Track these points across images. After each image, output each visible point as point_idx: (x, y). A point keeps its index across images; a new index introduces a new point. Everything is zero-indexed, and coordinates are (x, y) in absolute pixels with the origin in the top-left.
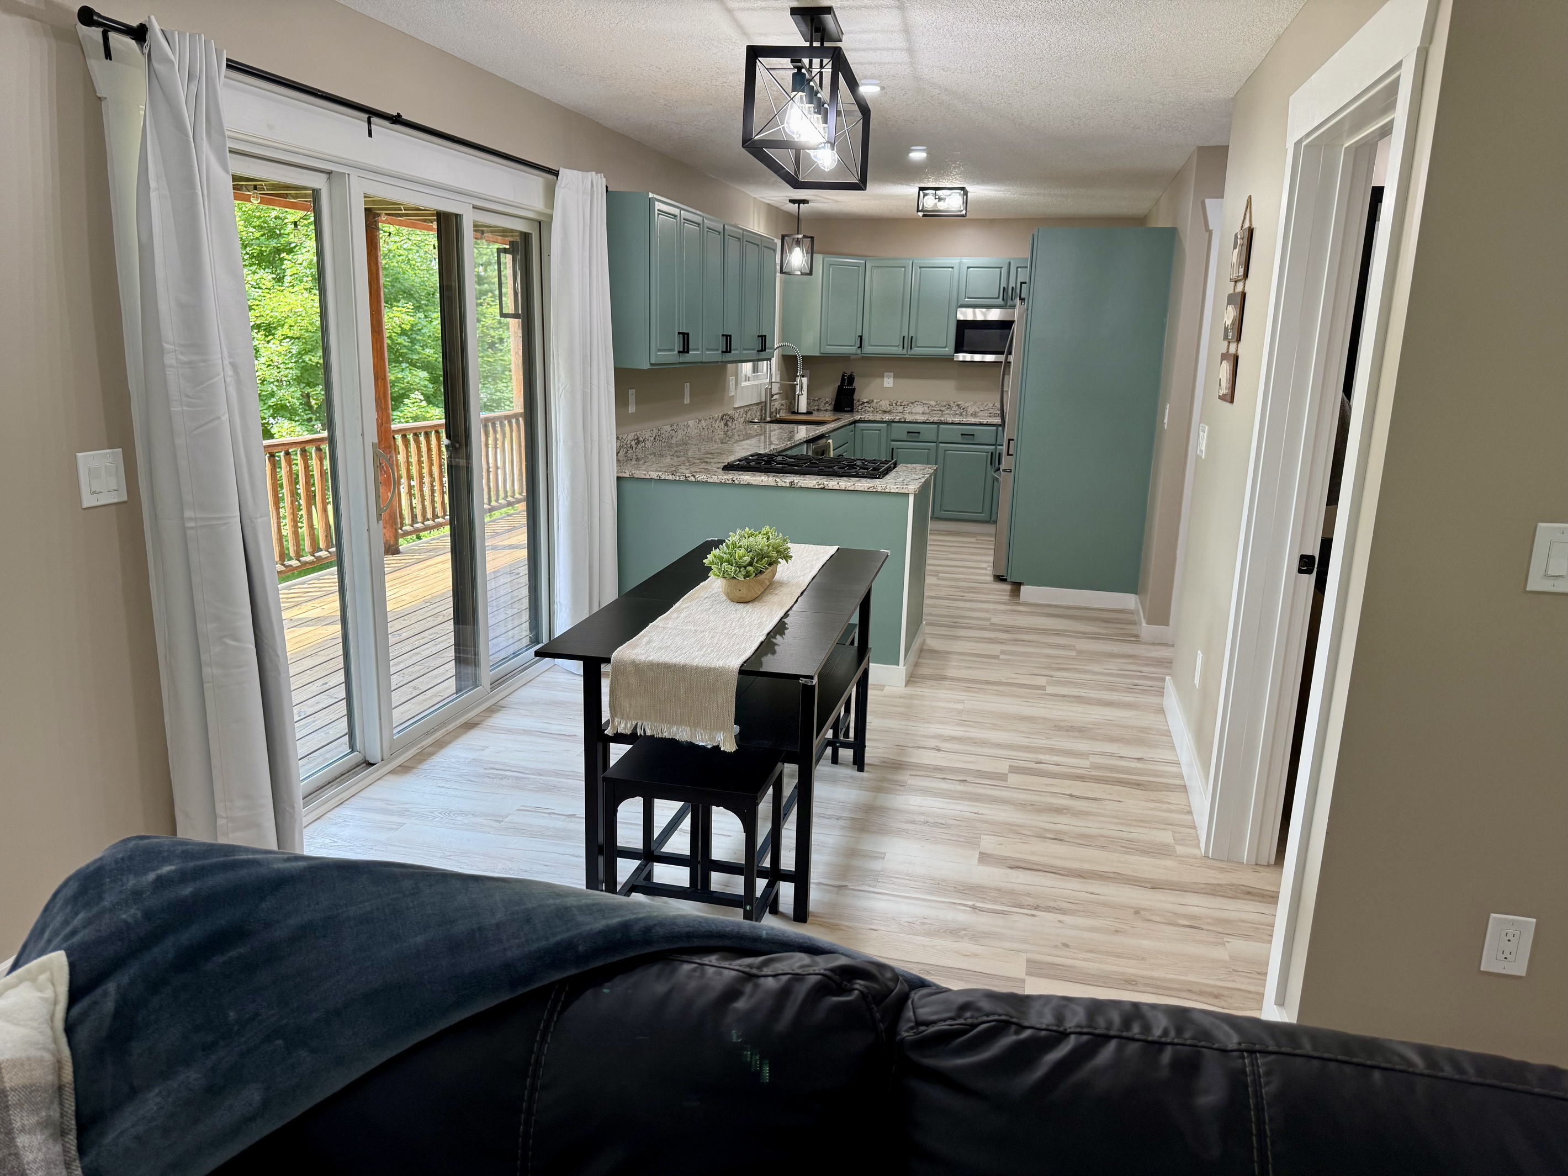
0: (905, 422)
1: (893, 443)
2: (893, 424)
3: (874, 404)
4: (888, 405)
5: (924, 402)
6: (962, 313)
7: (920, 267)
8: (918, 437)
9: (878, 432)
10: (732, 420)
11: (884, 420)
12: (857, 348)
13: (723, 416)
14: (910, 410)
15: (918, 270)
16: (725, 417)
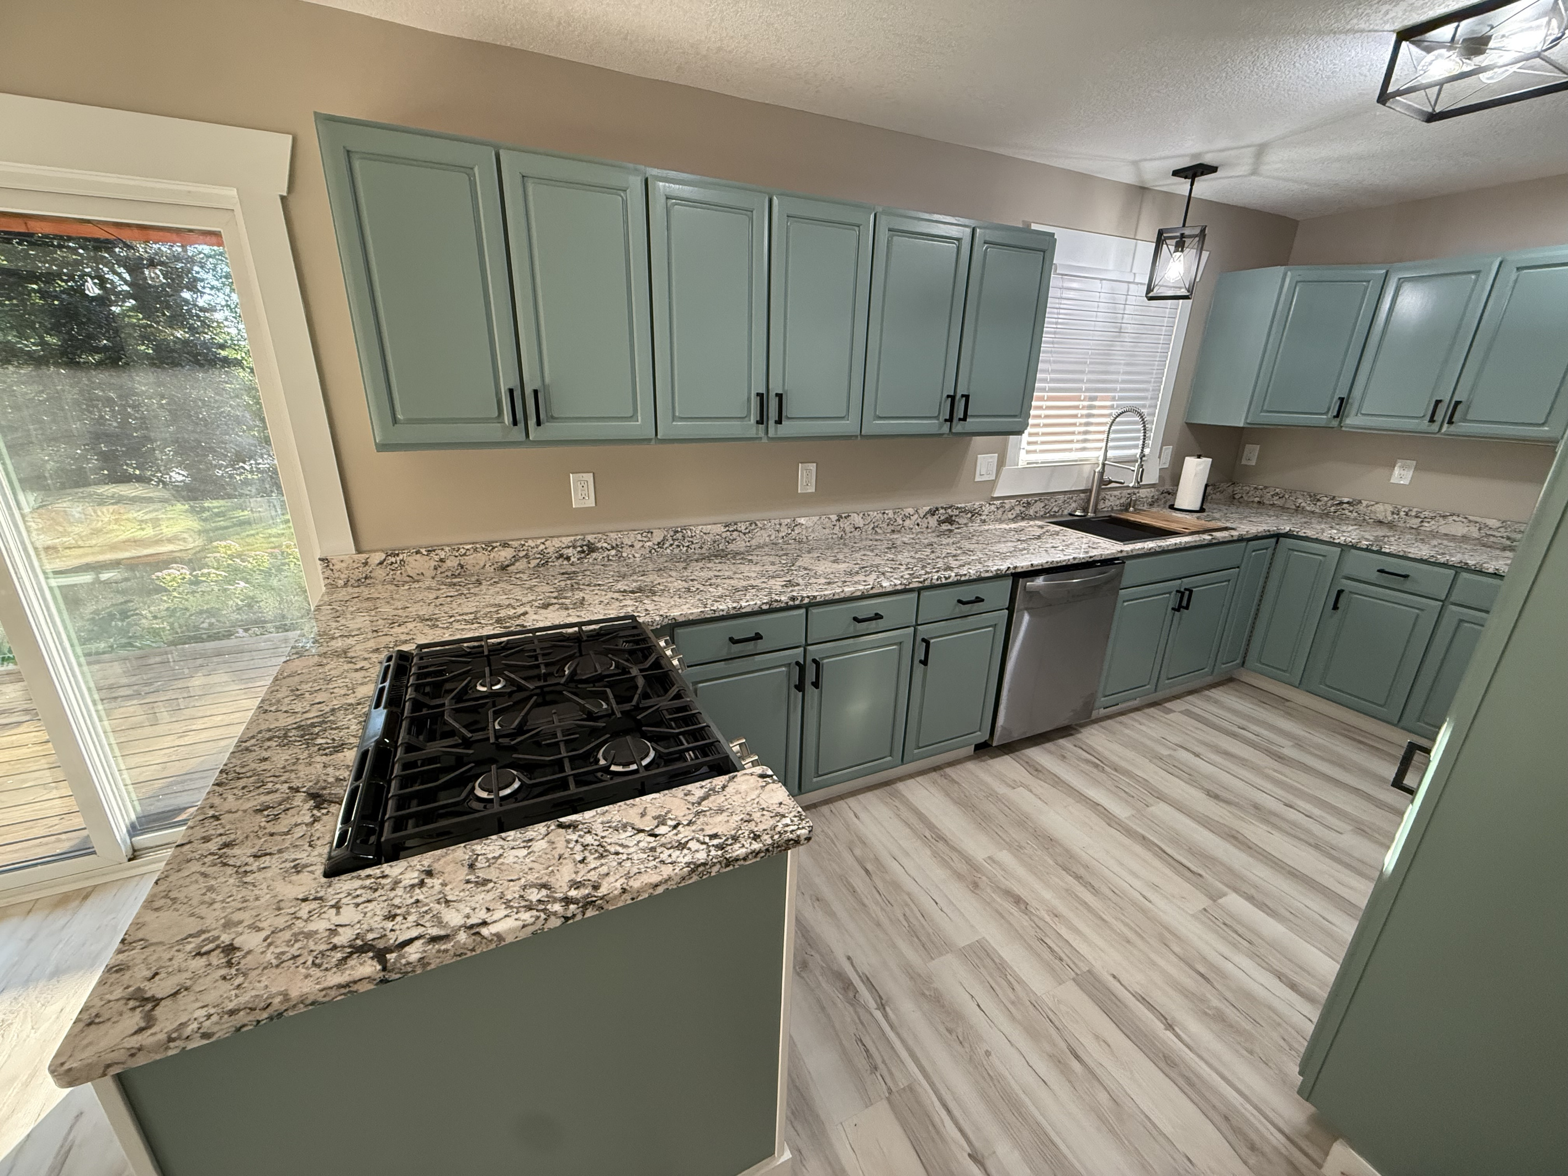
0: (1379, 552)
1: (1345, 581)
2: (1353, 551)
3: (1361, 508)
4: (1389, 514)
5: (1471, 518)
7: (1518, 269)
8: (1403, 583)
9: (1321, 558)
10: (969, 515)
11: (1337, 541)
12: (1335, 417)
13: (937, 509)
14: (1434, 527)
15: (1514, 275)
16: (942, 511)
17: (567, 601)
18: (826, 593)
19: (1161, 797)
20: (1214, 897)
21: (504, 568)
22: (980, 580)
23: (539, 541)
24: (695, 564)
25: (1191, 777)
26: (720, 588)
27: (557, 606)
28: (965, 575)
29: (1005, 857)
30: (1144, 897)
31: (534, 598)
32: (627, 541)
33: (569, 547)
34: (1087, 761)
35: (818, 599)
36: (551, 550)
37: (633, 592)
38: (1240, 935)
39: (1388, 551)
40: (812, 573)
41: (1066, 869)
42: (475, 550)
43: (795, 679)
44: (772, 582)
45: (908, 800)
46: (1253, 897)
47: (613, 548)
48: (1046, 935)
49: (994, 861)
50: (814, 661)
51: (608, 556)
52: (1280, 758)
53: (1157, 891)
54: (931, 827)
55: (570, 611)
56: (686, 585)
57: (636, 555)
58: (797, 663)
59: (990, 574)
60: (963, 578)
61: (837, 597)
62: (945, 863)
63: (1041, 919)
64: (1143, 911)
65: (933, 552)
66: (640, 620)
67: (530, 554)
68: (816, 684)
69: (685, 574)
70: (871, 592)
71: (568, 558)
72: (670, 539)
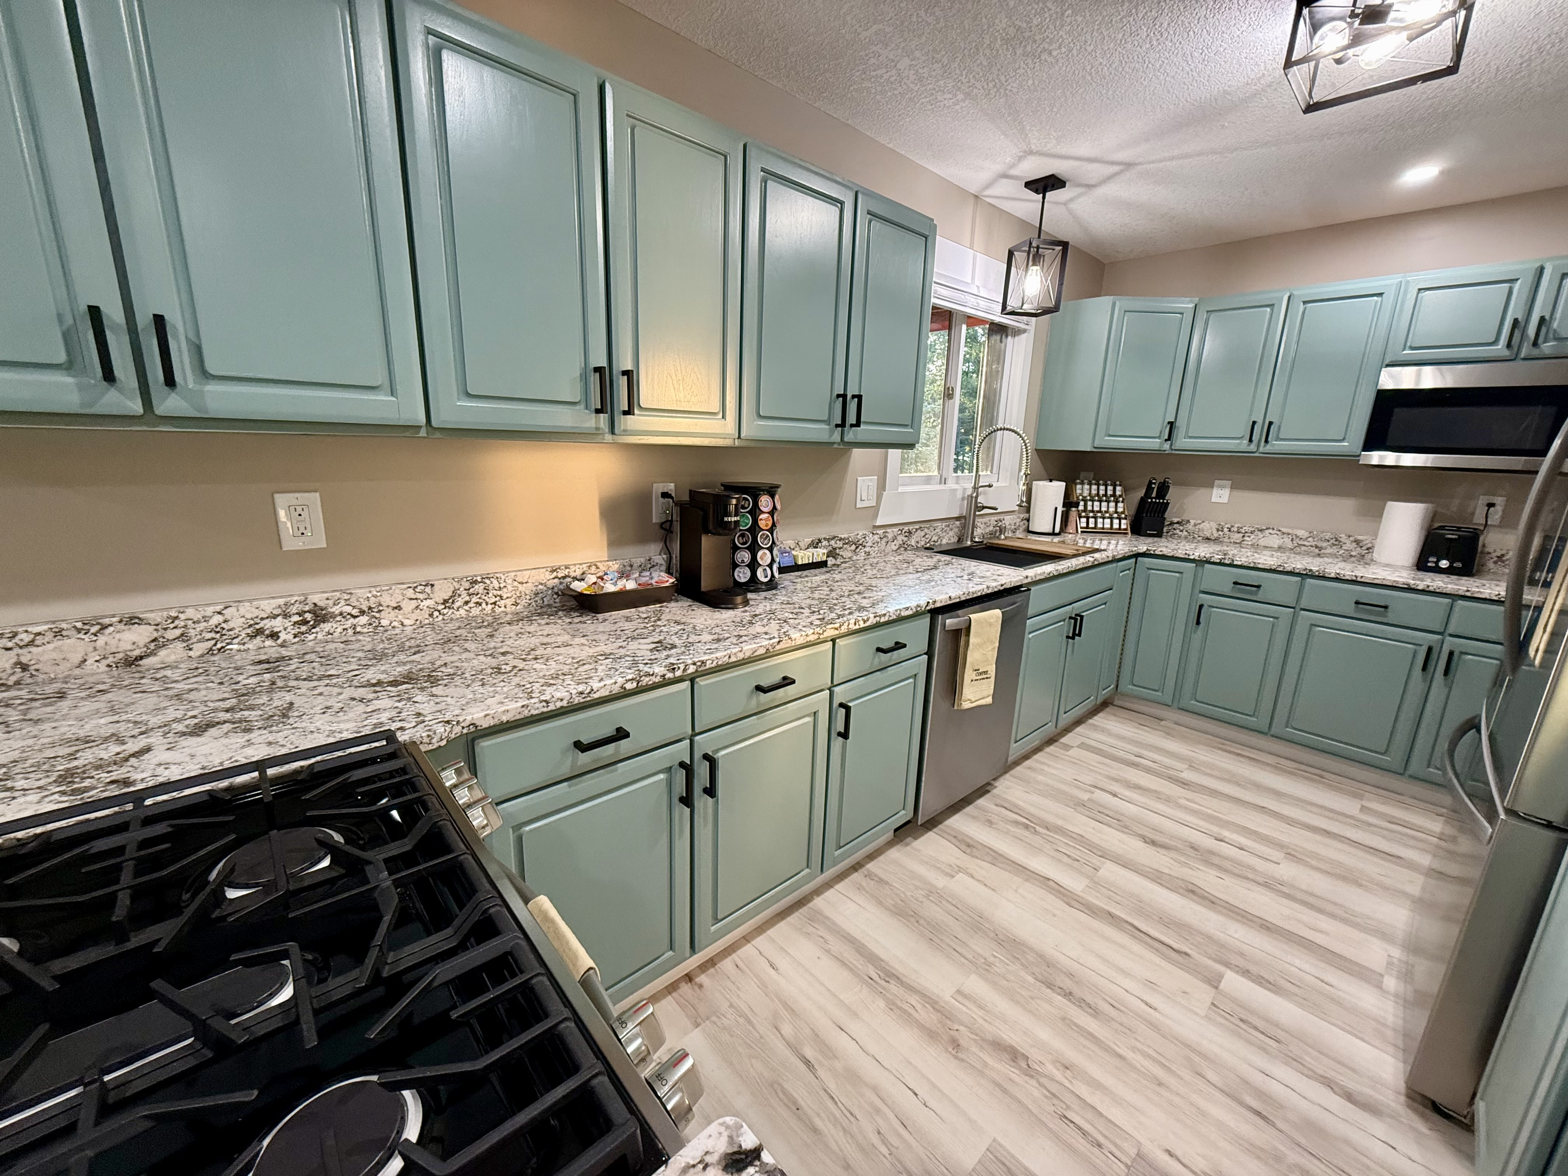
0: (1231, 565)
1: (1201, 595)
2: (1207, 566)
3: (1190, 527)
4: (1215, 531)
5: (1284, 530)
6: (1391, 376)
7: (1305, 303)
8: (1256, 594)
9: (1177, 575)
10: (854, 547)
11: (1192, 557)
12: (1166, 440)
13: (820, 541)
14: (1254, 541)
15: (1302, 307)
16: (825, 543)
17: (253, 715)
18: (719, 655)
19: (1104, 855)
20: (1214, 982)
21: (131, 662)
22: (900, 620)
23: (210, 610)
24: (508, 627)
25: (1122, 824)
26: (551, 662)
27: (227, 727)
28: (885, 615)
29: (975, 985)
30: (1147, 1004)
31: (179, 714)
32: (386, 600)
33: (275, 617)
34: (1017, 823)
35: (709, 665)
36: (237, 623)
37: (394, 683)
38: (1262, 1033)
39: (1239, 563)
40: (689, 628)
41: (1050, 986)
42: (59, 633)
43: (680, 788)
44: (633, 645)
45: (834, 923)
46: (1248, 971)
47: (362, 612)
48: (1068, 1107)
49: (965, 996)
50: (706, 757)
51: (354, 627)
52: (1185, 784)
53: (1155, 990)
54: (873, 959)
55: (256, 733)
56: (494, 662)
57: (406, 622)
58: (682, 765)
59: (909, 612)
60: (883, 620)
61: (733, 659)
62: (907, 1017)
63: (1052, 1079)
64: (1153, 1026)
65: (831, 590)
66: (402, 737)
67: (192, 633)
68: (711, 791)
69: (492, 645)
70: (778, 647)
71: (274, 635)
72: (464, 594)
